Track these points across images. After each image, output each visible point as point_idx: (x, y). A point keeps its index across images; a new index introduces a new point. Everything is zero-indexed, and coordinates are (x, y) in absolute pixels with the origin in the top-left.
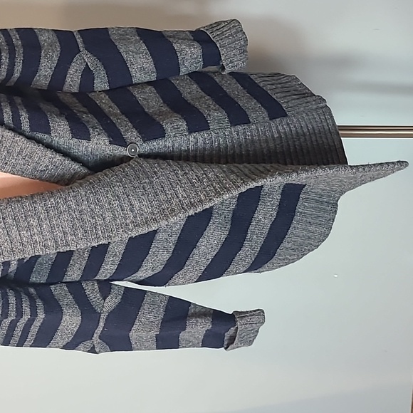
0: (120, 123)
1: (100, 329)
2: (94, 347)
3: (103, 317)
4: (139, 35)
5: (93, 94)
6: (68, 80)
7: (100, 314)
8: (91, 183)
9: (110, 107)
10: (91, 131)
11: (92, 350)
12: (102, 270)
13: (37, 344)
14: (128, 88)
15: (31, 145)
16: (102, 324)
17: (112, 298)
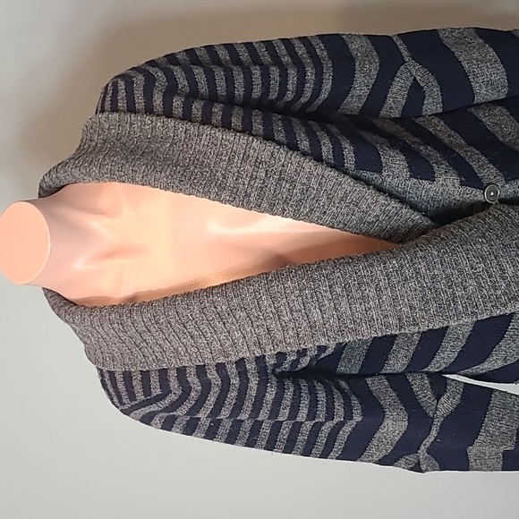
0: (470, 157)
1: (431, 439)
2: (418, 464)
3: (437, 423)
4: (481, 37)
5: (421, 119)
6: (389, 101)
7: (433, 418)
8: (442, 239)
9: (450, 136)
10: (436, 168)
11: (417, 468)
12: (437, 358)
13: (346, 455)
14: (469, 110)
15: (359, 187)
16: (434, 433)
17: (448, 398)
